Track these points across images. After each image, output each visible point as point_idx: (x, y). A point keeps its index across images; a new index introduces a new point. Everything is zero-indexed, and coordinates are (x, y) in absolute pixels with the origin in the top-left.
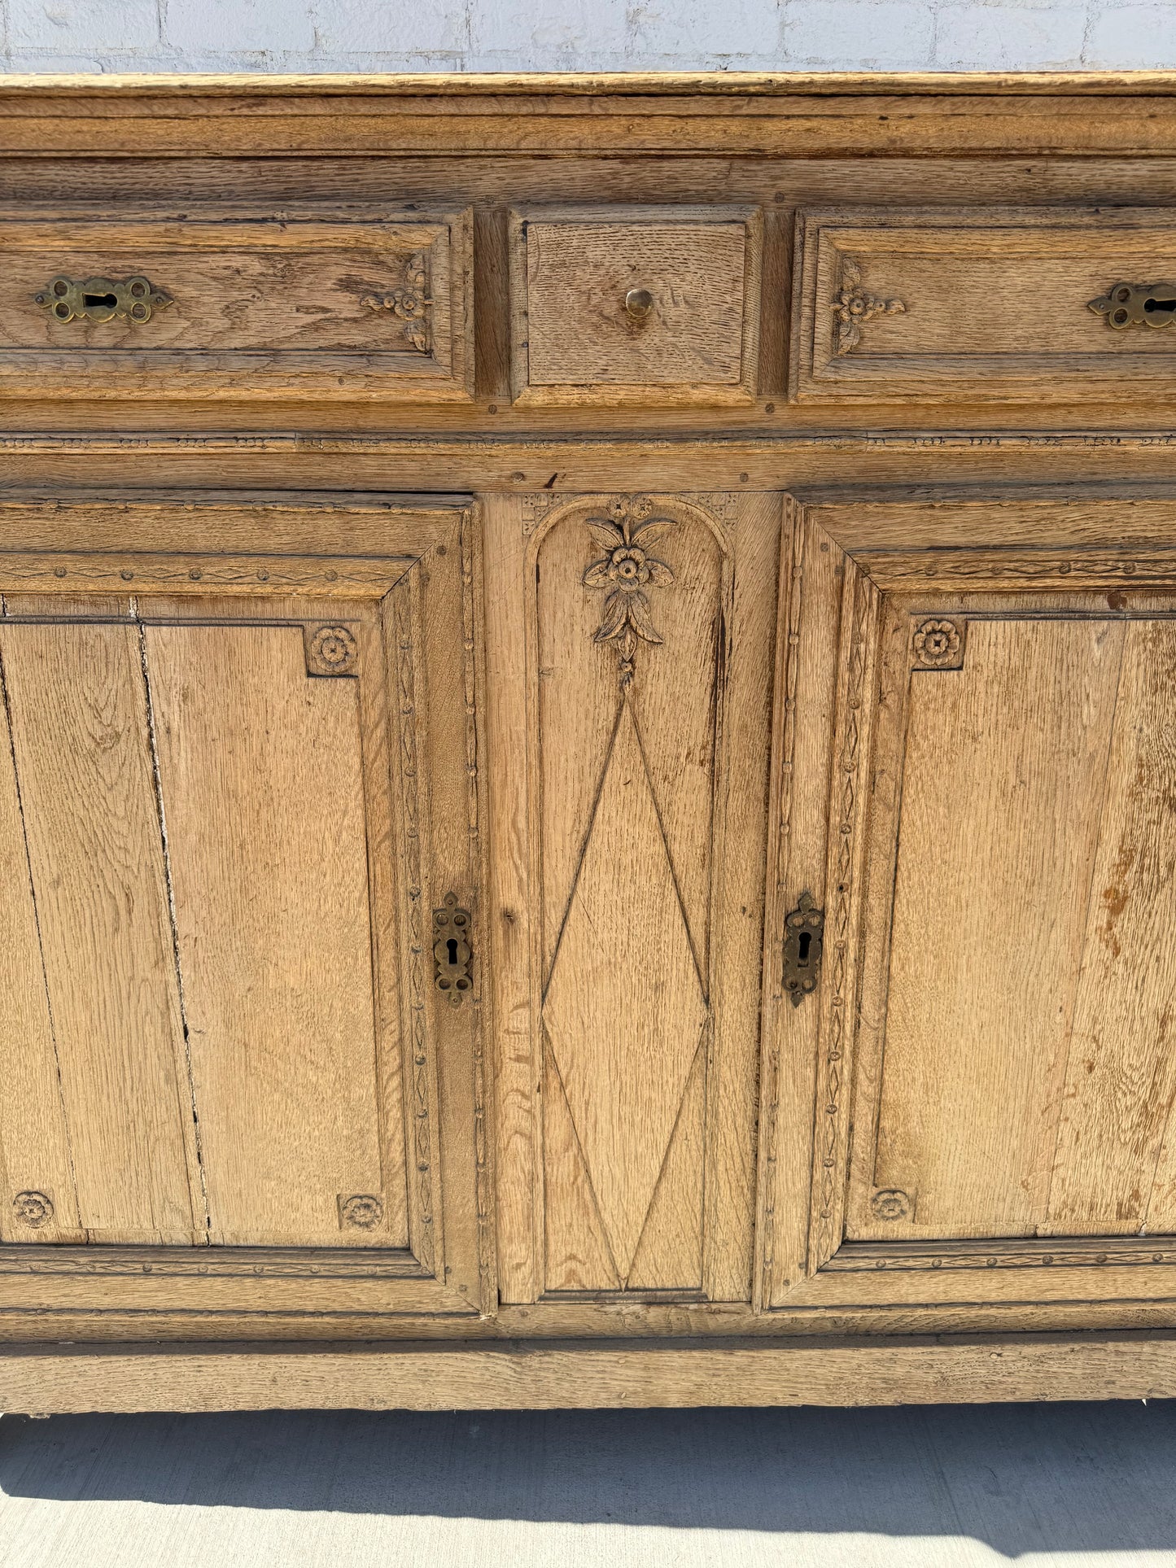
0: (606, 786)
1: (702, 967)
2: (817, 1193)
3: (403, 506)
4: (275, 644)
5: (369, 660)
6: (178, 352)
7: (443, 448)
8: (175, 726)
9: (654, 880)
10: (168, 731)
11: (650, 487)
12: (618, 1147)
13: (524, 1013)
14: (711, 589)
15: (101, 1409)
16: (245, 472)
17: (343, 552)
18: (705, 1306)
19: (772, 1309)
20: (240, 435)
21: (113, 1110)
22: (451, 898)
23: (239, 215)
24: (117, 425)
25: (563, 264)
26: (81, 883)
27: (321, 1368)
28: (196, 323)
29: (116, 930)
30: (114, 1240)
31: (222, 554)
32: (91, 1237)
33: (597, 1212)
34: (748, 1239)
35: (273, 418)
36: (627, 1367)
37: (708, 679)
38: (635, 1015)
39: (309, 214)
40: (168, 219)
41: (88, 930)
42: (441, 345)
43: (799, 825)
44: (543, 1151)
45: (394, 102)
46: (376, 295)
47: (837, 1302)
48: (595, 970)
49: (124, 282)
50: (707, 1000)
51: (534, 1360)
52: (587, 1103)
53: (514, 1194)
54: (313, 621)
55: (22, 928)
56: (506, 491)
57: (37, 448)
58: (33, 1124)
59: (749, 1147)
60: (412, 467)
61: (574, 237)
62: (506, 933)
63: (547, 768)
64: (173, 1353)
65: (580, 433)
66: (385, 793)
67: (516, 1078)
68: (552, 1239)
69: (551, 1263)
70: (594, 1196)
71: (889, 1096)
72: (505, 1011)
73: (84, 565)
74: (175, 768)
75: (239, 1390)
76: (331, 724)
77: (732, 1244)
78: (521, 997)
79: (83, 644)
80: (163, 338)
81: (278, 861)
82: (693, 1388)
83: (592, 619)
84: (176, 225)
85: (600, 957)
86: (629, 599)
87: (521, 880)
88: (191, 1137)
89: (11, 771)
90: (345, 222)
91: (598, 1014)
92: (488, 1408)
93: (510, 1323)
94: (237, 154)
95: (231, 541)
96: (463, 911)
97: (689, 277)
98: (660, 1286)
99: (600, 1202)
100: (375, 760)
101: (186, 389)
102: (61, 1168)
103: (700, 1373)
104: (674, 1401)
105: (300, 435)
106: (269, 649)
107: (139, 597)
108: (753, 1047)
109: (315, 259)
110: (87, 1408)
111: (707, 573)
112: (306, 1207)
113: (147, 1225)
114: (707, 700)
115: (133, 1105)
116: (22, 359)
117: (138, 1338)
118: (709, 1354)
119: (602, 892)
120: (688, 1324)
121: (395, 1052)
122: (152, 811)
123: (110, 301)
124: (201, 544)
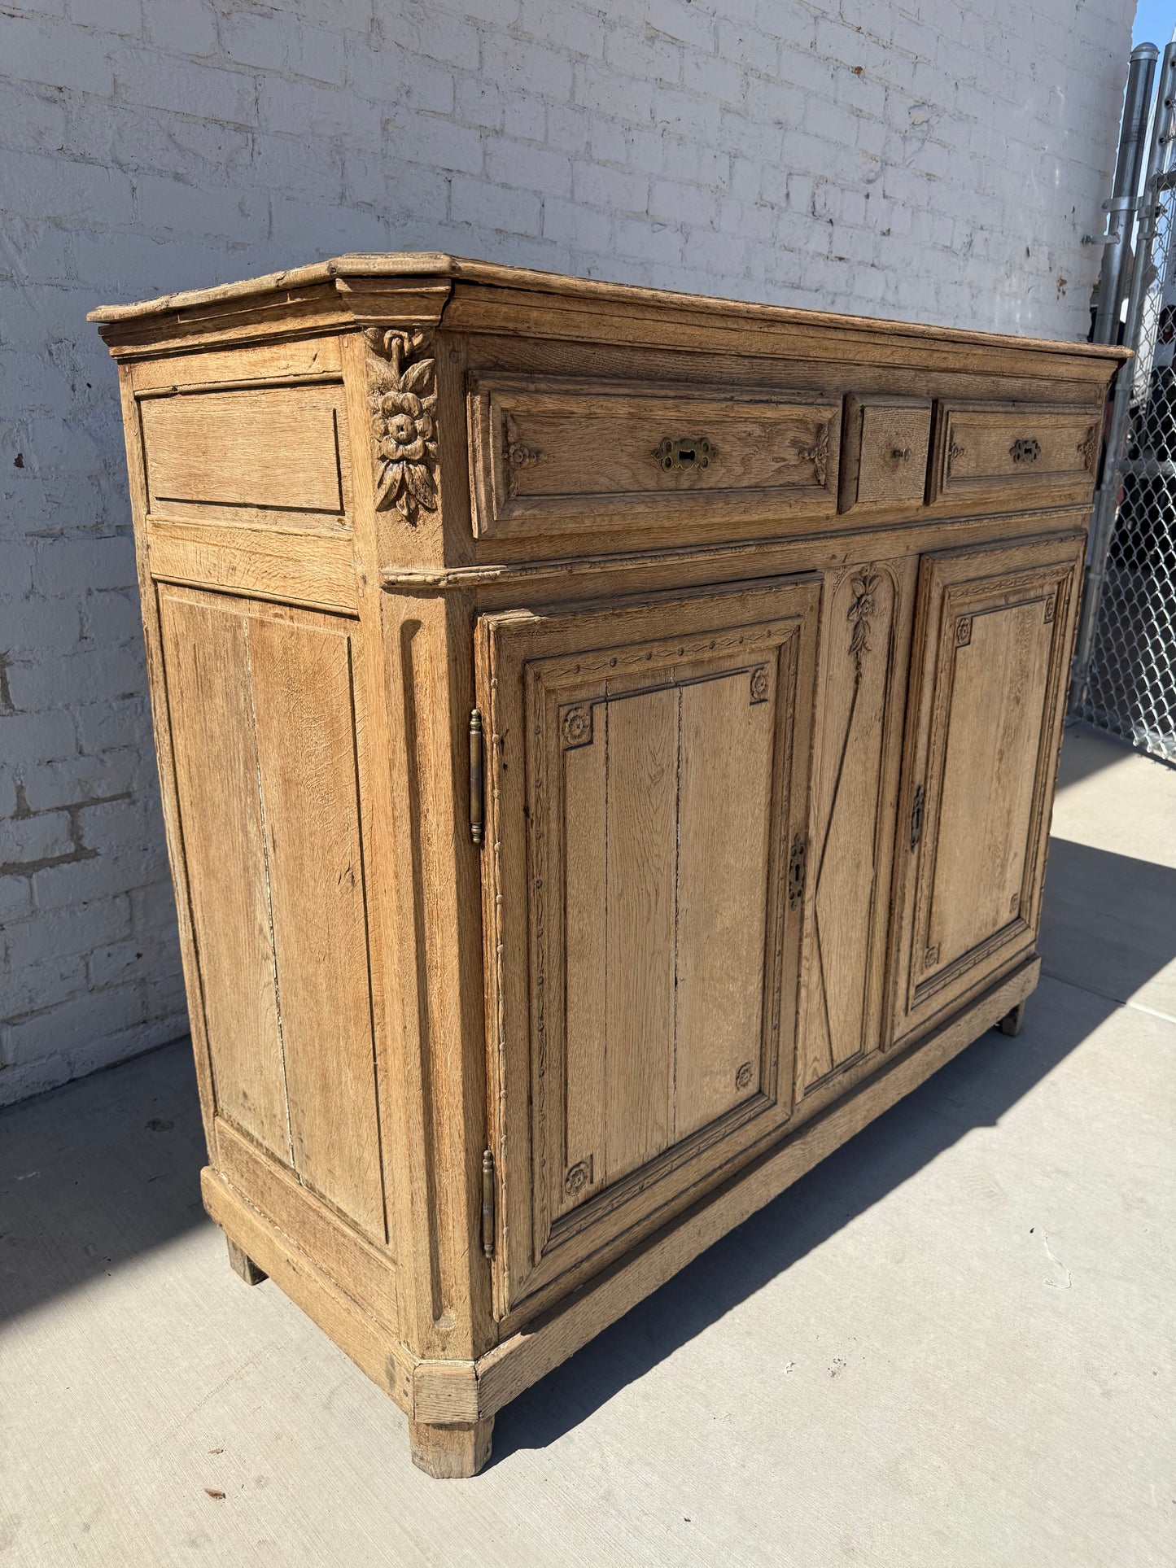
0: (848, 744)
4: (739, 685)
5: (771, 688)
6: (721, 491)
7: (808, 544)
8: (690, 756)
10: (687, 761)
11: (878, 557)
12: (838, 975)
14: (890, 614)
17: (774, 617)
18: (864, 1060)
21: (633, 1065)
22: (798, 837)
25: (876, 431)
26: (633, 891)
27: (721, 1207)
28: (729, 470)
31: (724, 628)
32: (611, 1180)
33: (827, 1022)
34: (880, 1007)
35: (742, 533)
36: (843, 1117)
37: (886, 667)
38: (850, 886)
40: (724, 399)
41: (634, 926)
42: (831, 481)
46: (807, 450)
47: (913, 1026)
48: (836, 864)
49: (699, 442)
50: (875, 864)
51: (809, 1137)
52: (828, 952)
54: (751, 666)
55: (598, 940)
58: (587, 1103)
59: (884, 948)
60: (795, 557)
61: (880, 415)
62: (811, 853)
64: (649, 1248)
68: (808, 1051)
69: (807, 1068)
70: (826, 1012)
73: (663, 647)
74: (688, 787)
75: (681, 1254)
76: (757, 735)
77: (877, 1013)
78: (812, 891)
79: (651, 708)
80: (715, 481)
81: (728, 839)
82: (866, 1114)
83: (849, 640)
85: (839, 854)
86: (864, 624)
88: (672, 1065)
89: (605, 815)
91: (836, 892)
92: (790, 1184)
93: (795, 1120)
94: (747, 354)
95: (729, 619)
96: (803, 844)
97: (913, 439)
98: (848, 1058)
99: (829, 1015)
101: (726, 516)
102: (600, 1131)
103: (870, 1102)
104: (859, 1128)
105: (757, 542)
106: (735, 691)
107: (675, 667)
109: (784, 426)
110: (597, 1331)
111: (890, 604)
112: (722, 1088)
113: (642, 1151)
114: (884, 682)
115: (645, 1055)
116: (648, 500)
118: (873, 1087)
120: (861, 1075)
122: (674, 823)
123: (692, 456)
124: (716, 624)
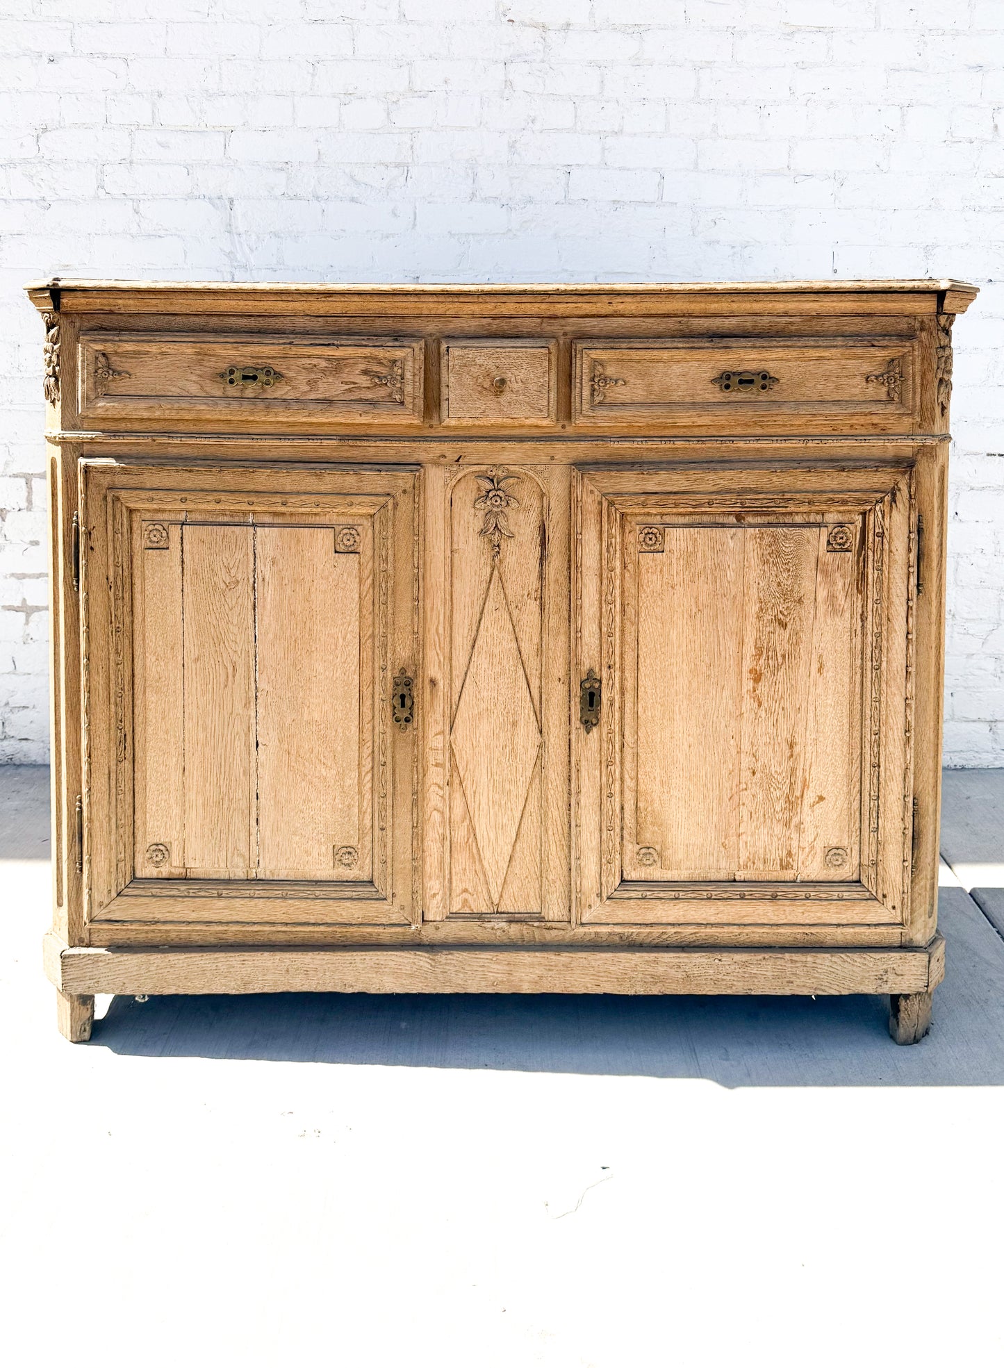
0: (485, 611)
1: (538, 714)
2: (604, 847)
3: (387, 471)
4: (320, 536)
5: (365, 546)
6: (284, 401)
7: (407, 444)
8: (267, 577)
9: (511, 663)
10: (263, 580)
11: (507, 462)
12: (492, 819)
13: (440, 737)
14: (538, 510)
15: (181, 992)
16: (312, 455)
17: (356, 492)
18: (543, 924)
19: (582, 924)
20: (310, 437)
21: (212, 792)
22: (403, 671)
23: (317, 342)
24: (251, 431)
25: (465, 365)
26: (210, 660)
27: (316, 962)
28: (294, 388)
29: (226, 686)
30: (202, 876)
31: (298, 493)
32: (188, 874)
33: (480, 861)
34: (567, 879)
35: (326, 430)
36: (499, 964)
37: (538, 555)
38: (501, 740)
39: (350, 342)
40: (285, 343)
41: (211, 686)
42: (408, 400)
43: (586, 633)
44: (450, 822)
45: (390, 296)
46: (379, 377)
47: (620, 921)
48: (480, 713)
49: (262, 369)
50: (541, 732)
51: (442, 957)
52: (475, 793)
53: (433, 847)
54: (339, 525)
55: (175, 685)
56: (436, 464)
57: (212, 441)
58: (165, 801)
59: (566, 820)
60: (392, 452)
61: (471, 353)
62: (431, 692)
63: (454, 601)
64: (229, 951)
65: (472, 437)
66: (370, 613)
67: (435, 776)
68: (454, 878)
69: (454, 894)
70: (478, 850)
71: (642, 787)
72: (430, 737)
73: (230, 497)
74: (265, 599)
75: (266, 977)
76: (345, 577)
77: (558, 882)
78: (439, 728)
79: (225, 536)
80: (278, 394)
81: (313, 649)
82: (537, 979)
83: (478, 524)
84: (289, 346)
85: (483, 706)
86: (497, 514)
87: (440, 662)
88: (254, 809)
89: (181, 600)
90: (366, 346)
91: (481, 739)
92: (414, 992)
93: (429, 934)
95: (303, 487)
96: (410, 678)
97: (523, 371)
98: (517, 911)
99: (482, 854)
100: (366, 596)
101: (288, 417)
102: (178, 828)
103: (542, 968)
104: (526, 989)
105: (338, 438)
106: (317, 539)
107: (254, 513)
108: (567, 759)
109: (351, 361)
110: (172, 991)
111: (535, 502)
112: (315, 854)
113: (223, 865)
114: (538, 565)
115: (223, 789)
116: (210, 402)
117: (207, 943)
118: (545, 955)
119: (483, 669)
120: (534, 937)
121: (370, 759)
122: (251, 622)
123: (254, 378)
124: (288, 489)
